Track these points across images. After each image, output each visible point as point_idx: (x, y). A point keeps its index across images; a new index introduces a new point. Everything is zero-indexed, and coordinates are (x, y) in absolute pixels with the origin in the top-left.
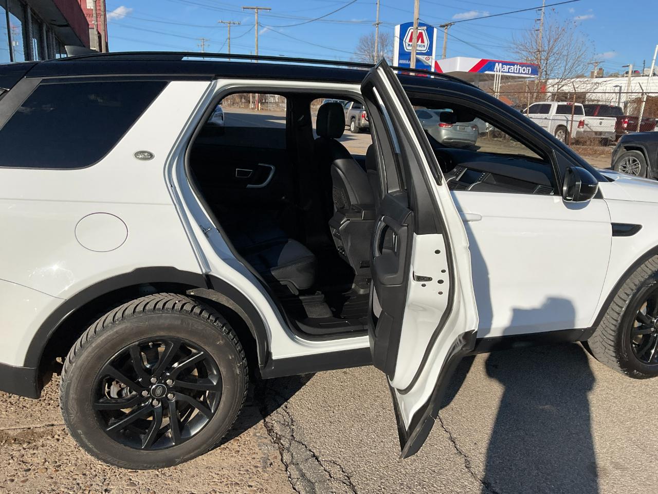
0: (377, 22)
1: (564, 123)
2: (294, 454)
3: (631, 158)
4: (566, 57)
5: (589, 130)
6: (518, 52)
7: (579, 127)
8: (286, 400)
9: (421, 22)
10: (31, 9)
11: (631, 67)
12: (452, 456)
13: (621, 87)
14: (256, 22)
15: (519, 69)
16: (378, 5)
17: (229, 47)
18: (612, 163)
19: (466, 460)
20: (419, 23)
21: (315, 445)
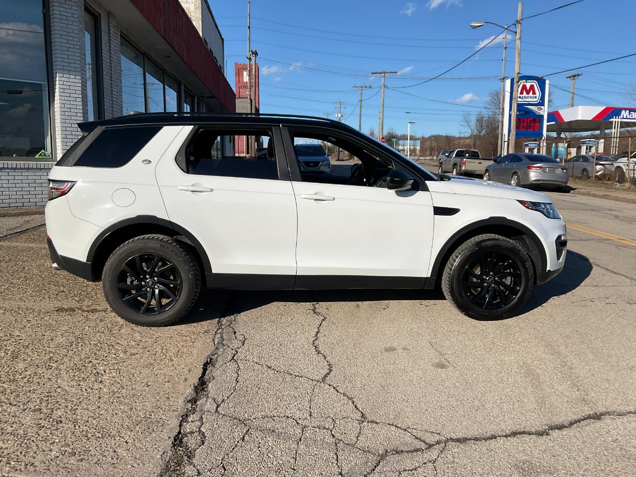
0: (502, 77)
2: (224, 330)
10: (185, 86)
14: (382, 85)
16: (503, 61)
20: (520, 77)
21: (238, 329)
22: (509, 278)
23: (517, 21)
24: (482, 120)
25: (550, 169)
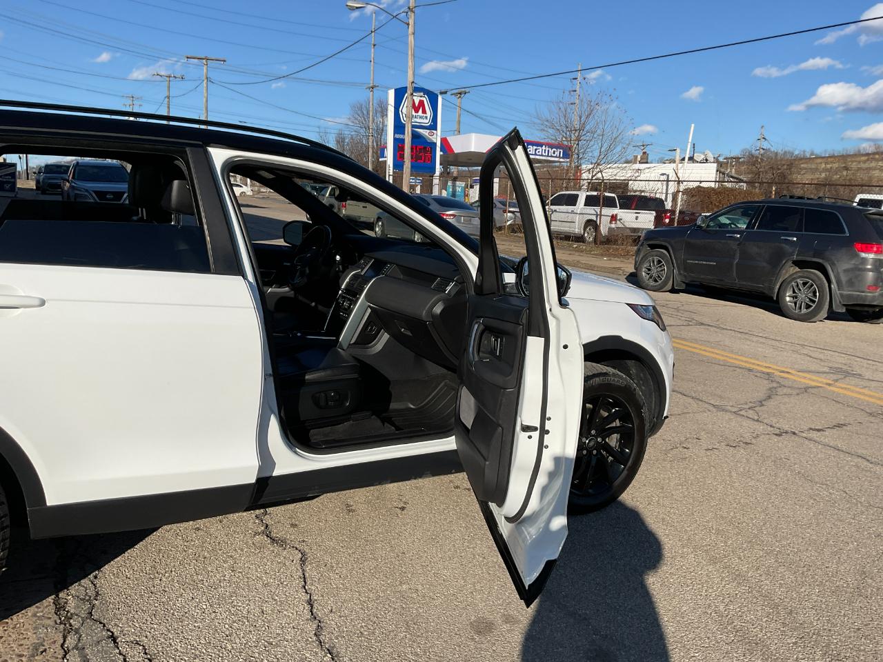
0: (371, 85)
1: (594, 218)
2: (83, 636)
3: (656, 259)
4: (601, 138)
5: (621, 226)
6: (544, 130)
7: (611, 223)
8: (99, 568)
9: (417, 86)
11: (678, 151)
12: (302, 623)
13: (668, 176)
14: (204, 77)
15: (548, 151)
16: (372, 63)
17: (169, 108)
18: (635, 264)
19: (319, 626)
21: (117, 623)
22: (615, 436)
23: (409, 8)
24: (343, 142)
25: (466, 218)
